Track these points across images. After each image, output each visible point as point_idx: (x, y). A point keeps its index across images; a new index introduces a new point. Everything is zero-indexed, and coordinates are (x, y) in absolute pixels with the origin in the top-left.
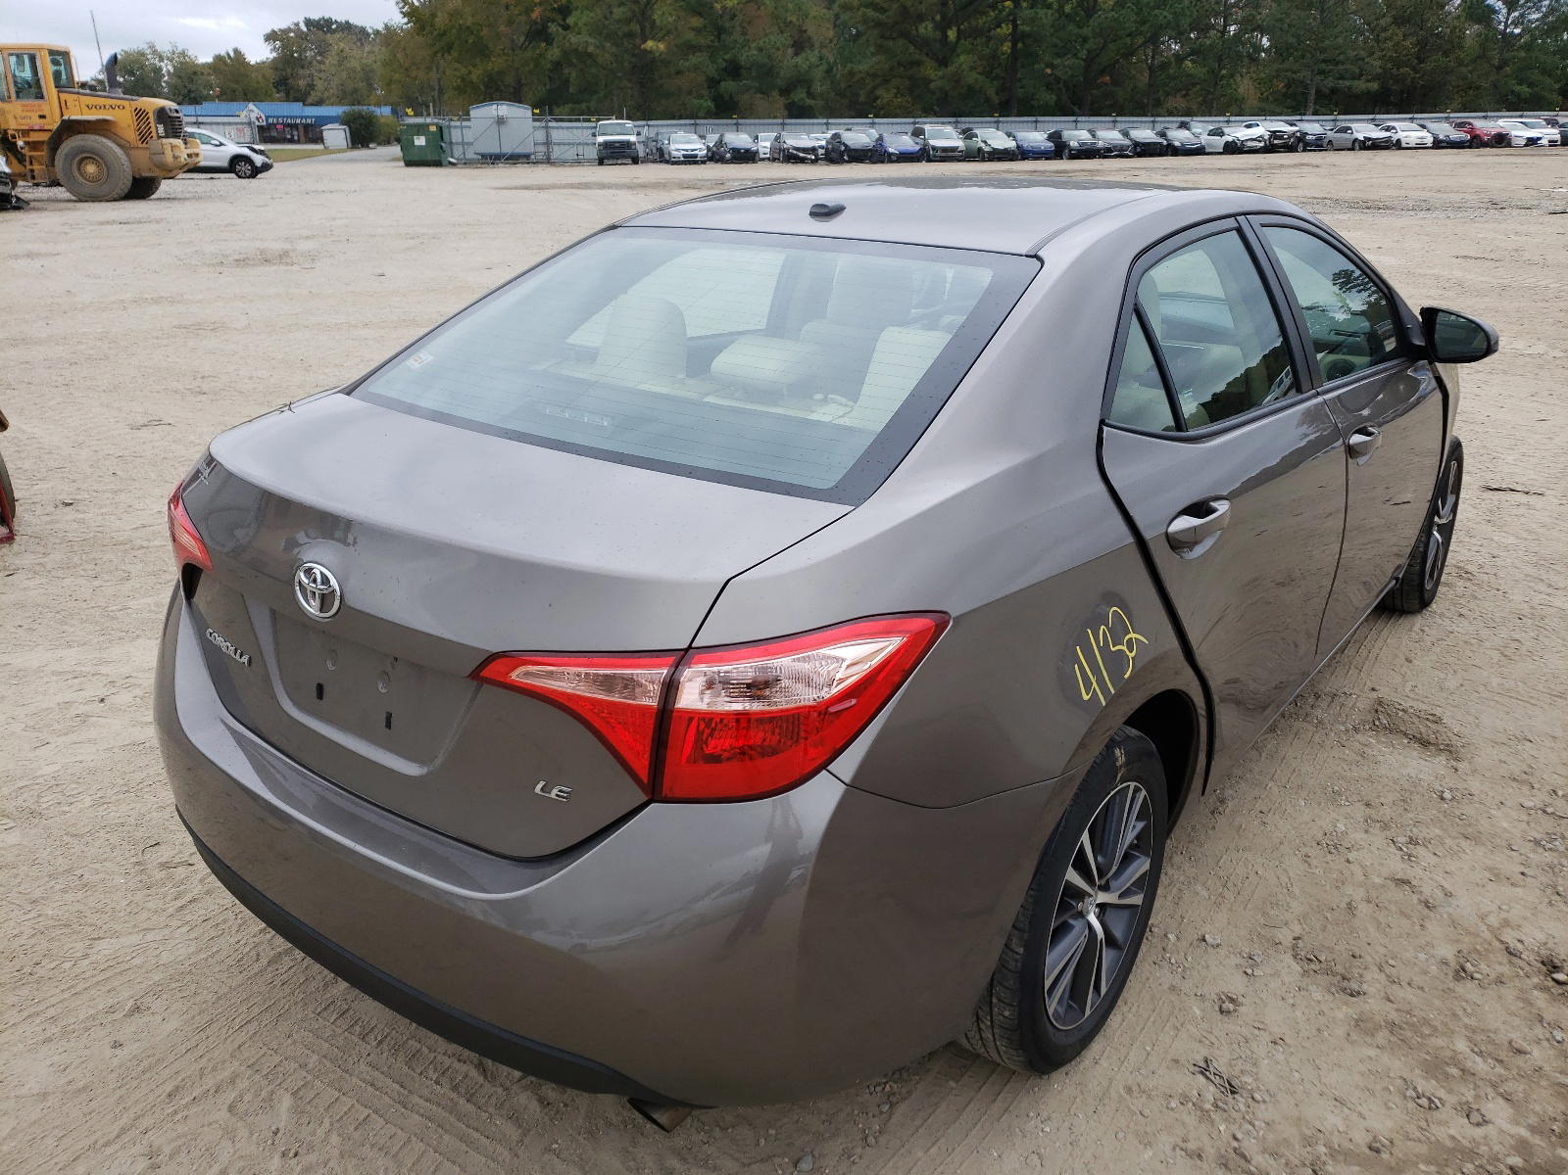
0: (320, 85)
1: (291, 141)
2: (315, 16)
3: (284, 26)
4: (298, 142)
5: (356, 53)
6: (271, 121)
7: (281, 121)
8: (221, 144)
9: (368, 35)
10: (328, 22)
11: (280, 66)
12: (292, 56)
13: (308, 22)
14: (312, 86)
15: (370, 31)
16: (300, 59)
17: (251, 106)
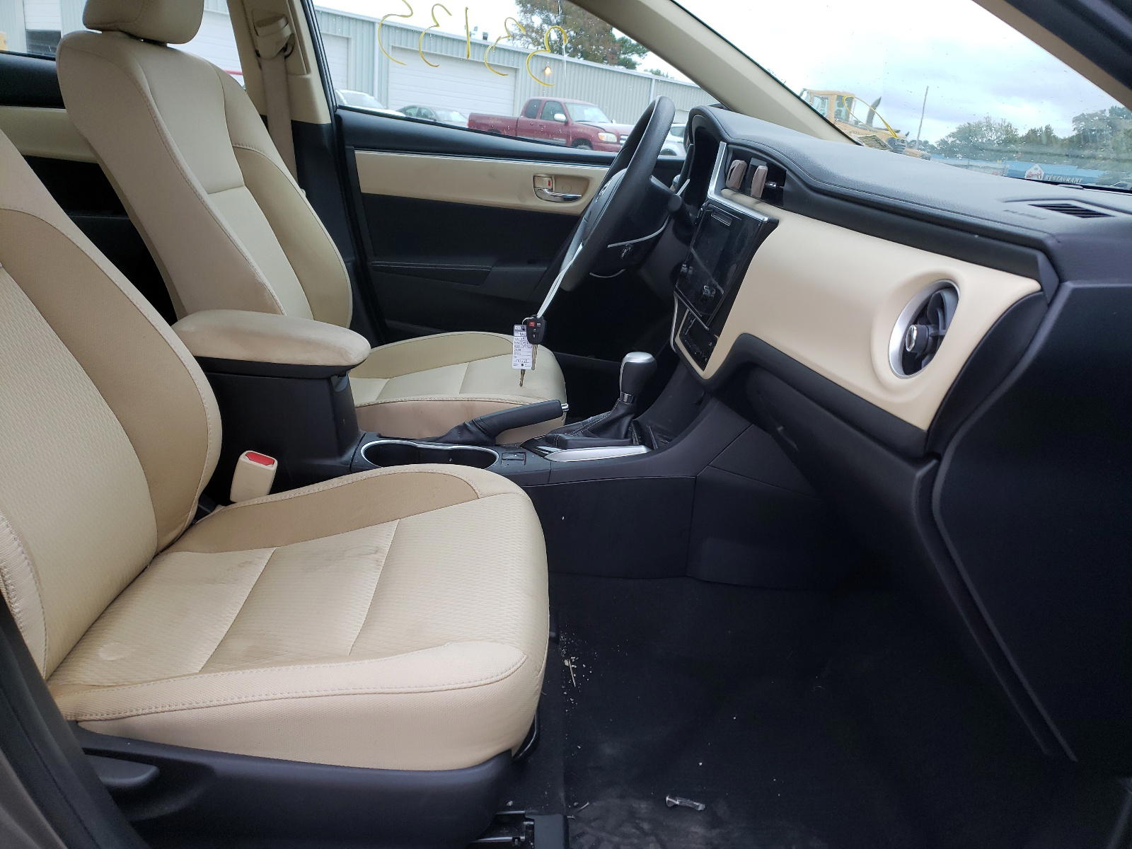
3: (1091, 111)
6: (1047, 177)
17: (1037, 166)
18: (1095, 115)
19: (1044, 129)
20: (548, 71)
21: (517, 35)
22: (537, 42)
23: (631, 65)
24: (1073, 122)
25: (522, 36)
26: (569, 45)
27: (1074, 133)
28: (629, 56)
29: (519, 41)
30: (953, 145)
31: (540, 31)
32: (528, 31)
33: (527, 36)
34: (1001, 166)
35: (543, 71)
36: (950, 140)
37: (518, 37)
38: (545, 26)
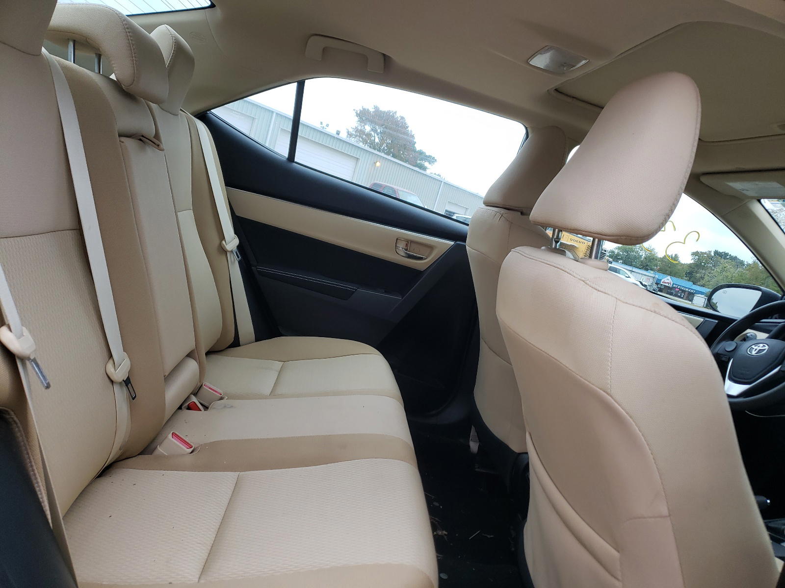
0: (706, 278)
1: (680, 297)
2: (721, 250)
3: (704, 251)
4: (682, 298)
5: (732, 270)
6: (674, 286)
7: (679, 287)
8: (629, 277)
9: (744, 265)
10: (726, 254)
11: (693, 267)
12: (701, 263)
13: (716, 253)
14: (702, 278)
15: (746, 263)
16: (704, 266)
17: (669, 277)
18: (705, 253)
19: (674, 256)
20: (378, 164)
21: (353, 134)
22: (365, 142)
23: (425, 169)
24: (692, 255)
25: (356, 136)
26: (386, 148)
27: (692, 262)
28: (423, 162)
29: (354, 139)
30: (618, 254)
31: (369, 135)
32: (360, 133)
33: (360, 137)
34: (653, 275)
35: (375, 163)
36: (616, 251)
37: (353, 136)
38: (373, 133)
